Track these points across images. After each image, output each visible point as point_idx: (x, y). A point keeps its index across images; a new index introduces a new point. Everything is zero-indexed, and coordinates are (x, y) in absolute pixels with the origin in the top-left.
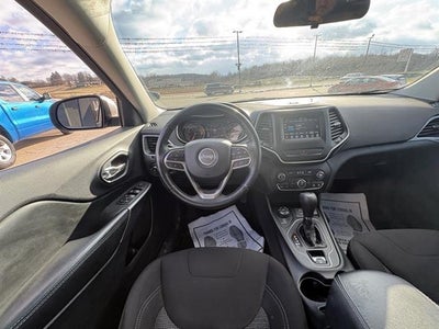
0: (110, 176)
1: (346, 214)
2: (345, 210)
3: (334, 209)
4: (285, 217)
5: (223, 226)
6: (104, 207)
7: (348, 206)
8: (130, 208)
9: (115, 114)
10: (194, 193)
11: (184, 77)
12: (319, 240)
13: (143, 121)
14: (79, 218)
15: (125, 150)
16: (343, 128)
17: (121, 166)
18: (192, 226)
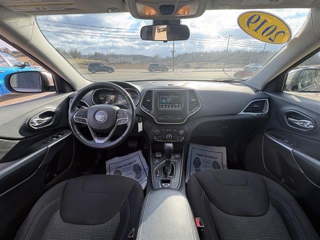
0: (37, 124)
1: (213, 160)
2: (213, 158)
3: (206, 156)
4: (159, 158)
5: (130, 163)
6: (32, 144)
7: (215, 155)
8: (49, 146)
9: (52, 84)
10: (91, 139)
11: (135, 57)
12: (172, 174)
13: (73, 90)
14: (9, 150)
15: (53, 108)
16: (197, 104)
17: (48, 118)
18: (108, 163)
